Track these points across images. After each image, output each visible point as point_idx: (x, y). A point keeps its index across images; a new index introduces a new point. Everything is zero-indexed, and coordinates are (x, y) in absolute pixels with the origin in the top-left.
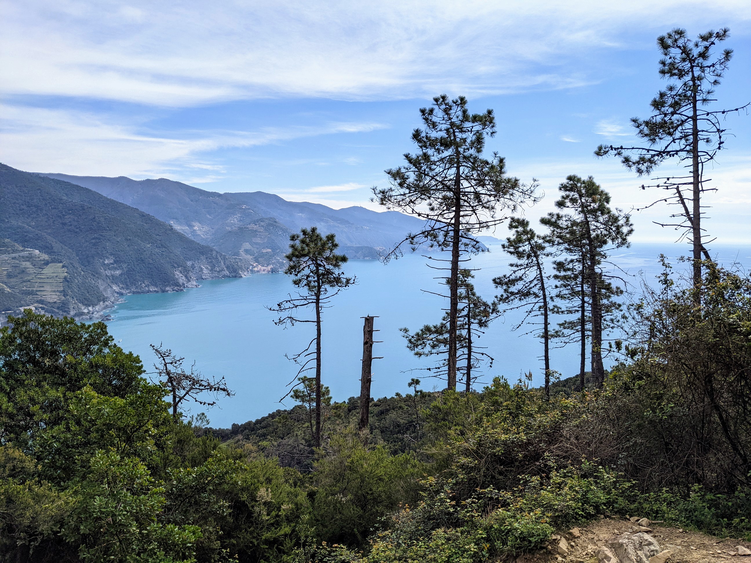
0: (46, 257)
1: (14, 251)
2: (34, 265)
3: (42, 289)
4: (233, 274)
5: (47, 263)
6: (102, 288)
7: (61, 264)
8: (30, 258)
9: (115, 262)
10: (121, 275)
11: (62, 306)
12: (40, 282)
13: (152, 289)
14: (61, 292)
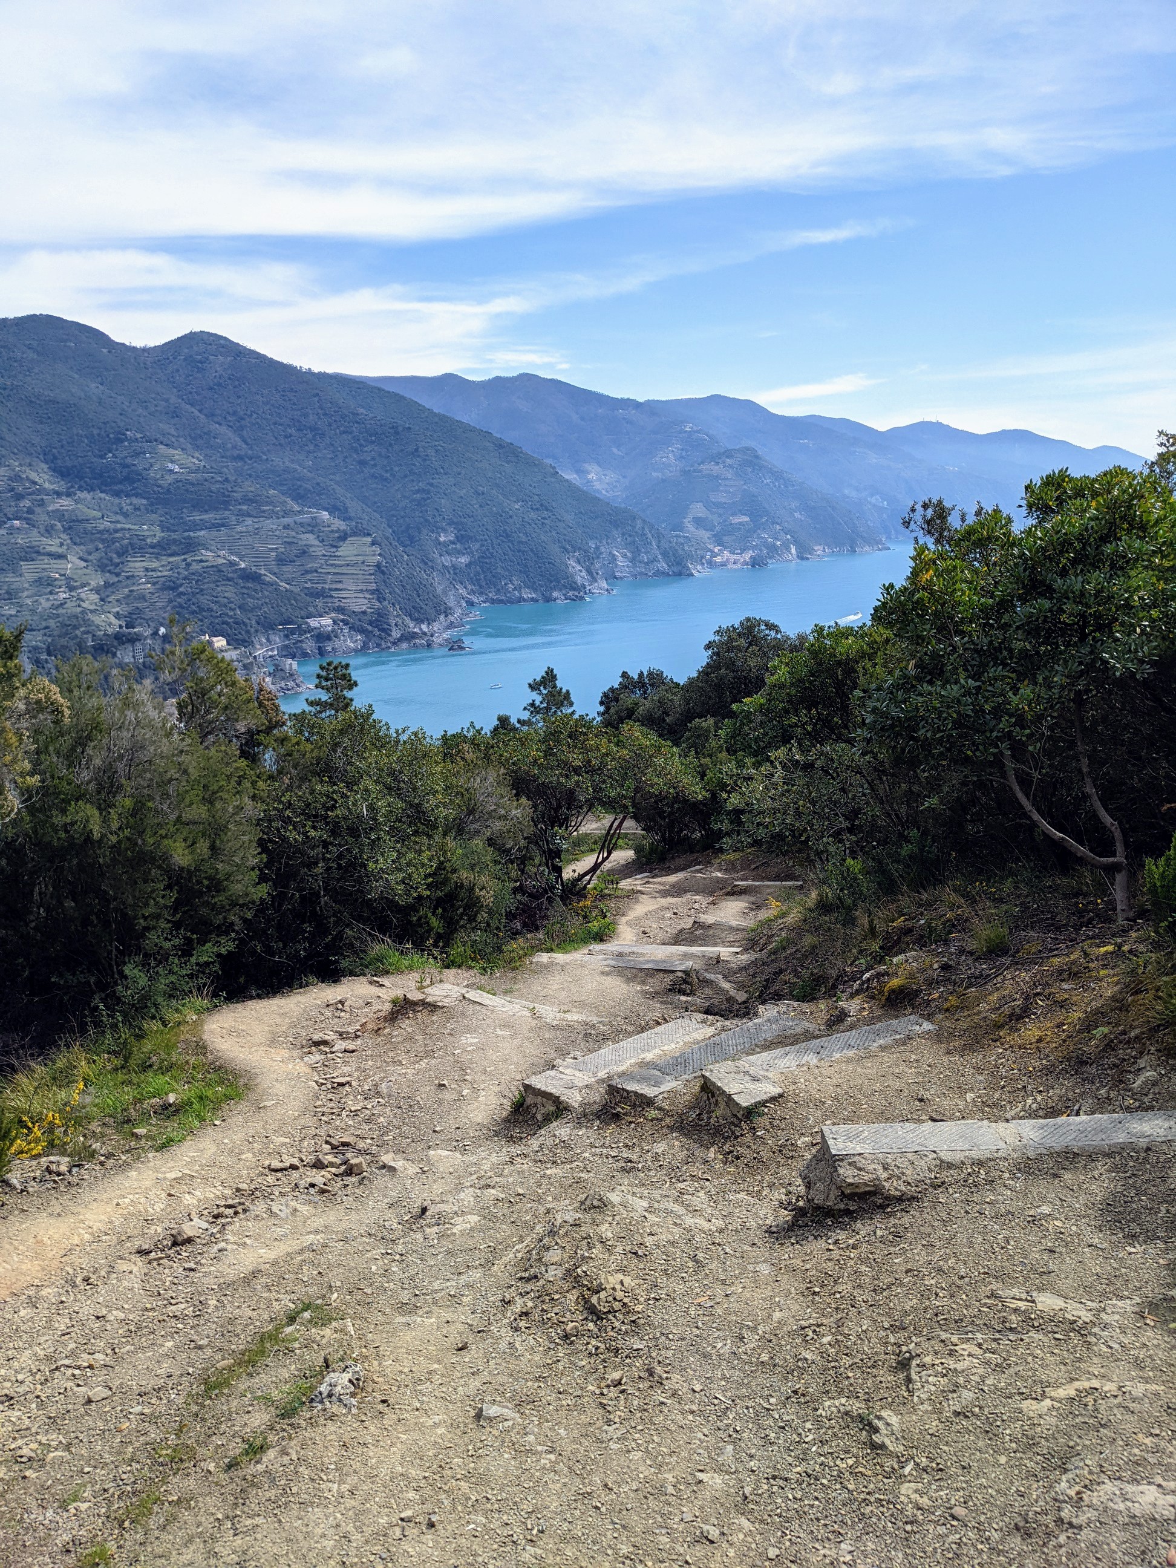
0: (339, 524)
1: (286, 513)
2: (323, 541)
3: (339, 586)
4: (676, 569)
5: (343, 537)
6: (439, 590)
7: (369, 539)
8: (313, 527)
9: (459, 539)
10: (469, 565)
11: (377, 620)
12: (335, 574)
13: (527, 594)
14: (372, 592)
